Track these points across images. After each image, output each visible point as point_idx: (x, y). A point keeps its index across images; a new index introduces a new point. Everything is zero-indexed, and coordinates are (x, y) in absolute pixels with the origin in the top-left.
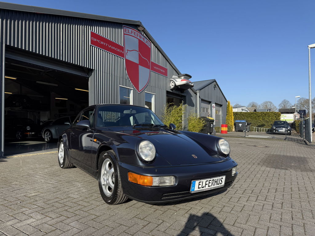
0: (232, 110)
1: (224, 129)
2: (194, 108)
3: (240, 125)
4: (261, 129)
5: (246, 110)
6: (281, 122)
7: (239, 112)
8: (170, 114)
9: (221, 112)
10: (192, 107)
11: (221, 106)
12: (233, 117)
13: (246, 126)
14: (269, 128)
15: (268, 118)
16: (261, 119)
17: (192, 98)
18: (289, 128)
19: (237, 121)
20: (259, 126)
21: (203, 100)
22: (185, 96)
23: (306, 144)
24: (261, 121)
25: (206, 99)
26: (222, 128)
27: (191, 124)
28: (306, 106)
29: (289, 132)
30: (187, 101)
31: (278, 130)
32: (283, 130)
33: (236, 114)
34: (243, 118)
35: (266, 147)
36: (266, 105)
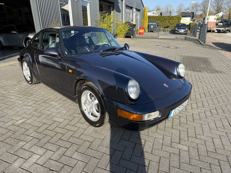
0: (147, 14)
1: (142, 31)
2: (121, 13)
3: (152, 27)
4: (166, 30)
5: (155, 14)
6: (181, 24)
7: (152, 16)
8: (104, 22)
9: (139, 16)
10: (119, 13)
11: (139, 10)
12: (147, 20)
13: (156, 28)
14: (172, 29)
15: (172, 21)
16: (167, 22)
17: (119, 4)
18: (186, 30)
19: (149, 24)
20: (165, 27)
21: (127, 6)
22: (113, 3)
23: (201, 44)
24: (167, 23)
25: (130, 5)
26: (140, 30)
27: (118, 28)
28: (195, 9)
29: (186, 32)
30: (115, 7)
31: (179, 31)
32: (182, 31)
33: (149, 17)
34: (154, 21)
35: (176, 48)
36: (167, 8)
